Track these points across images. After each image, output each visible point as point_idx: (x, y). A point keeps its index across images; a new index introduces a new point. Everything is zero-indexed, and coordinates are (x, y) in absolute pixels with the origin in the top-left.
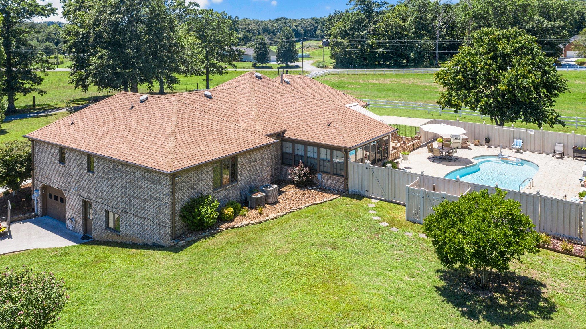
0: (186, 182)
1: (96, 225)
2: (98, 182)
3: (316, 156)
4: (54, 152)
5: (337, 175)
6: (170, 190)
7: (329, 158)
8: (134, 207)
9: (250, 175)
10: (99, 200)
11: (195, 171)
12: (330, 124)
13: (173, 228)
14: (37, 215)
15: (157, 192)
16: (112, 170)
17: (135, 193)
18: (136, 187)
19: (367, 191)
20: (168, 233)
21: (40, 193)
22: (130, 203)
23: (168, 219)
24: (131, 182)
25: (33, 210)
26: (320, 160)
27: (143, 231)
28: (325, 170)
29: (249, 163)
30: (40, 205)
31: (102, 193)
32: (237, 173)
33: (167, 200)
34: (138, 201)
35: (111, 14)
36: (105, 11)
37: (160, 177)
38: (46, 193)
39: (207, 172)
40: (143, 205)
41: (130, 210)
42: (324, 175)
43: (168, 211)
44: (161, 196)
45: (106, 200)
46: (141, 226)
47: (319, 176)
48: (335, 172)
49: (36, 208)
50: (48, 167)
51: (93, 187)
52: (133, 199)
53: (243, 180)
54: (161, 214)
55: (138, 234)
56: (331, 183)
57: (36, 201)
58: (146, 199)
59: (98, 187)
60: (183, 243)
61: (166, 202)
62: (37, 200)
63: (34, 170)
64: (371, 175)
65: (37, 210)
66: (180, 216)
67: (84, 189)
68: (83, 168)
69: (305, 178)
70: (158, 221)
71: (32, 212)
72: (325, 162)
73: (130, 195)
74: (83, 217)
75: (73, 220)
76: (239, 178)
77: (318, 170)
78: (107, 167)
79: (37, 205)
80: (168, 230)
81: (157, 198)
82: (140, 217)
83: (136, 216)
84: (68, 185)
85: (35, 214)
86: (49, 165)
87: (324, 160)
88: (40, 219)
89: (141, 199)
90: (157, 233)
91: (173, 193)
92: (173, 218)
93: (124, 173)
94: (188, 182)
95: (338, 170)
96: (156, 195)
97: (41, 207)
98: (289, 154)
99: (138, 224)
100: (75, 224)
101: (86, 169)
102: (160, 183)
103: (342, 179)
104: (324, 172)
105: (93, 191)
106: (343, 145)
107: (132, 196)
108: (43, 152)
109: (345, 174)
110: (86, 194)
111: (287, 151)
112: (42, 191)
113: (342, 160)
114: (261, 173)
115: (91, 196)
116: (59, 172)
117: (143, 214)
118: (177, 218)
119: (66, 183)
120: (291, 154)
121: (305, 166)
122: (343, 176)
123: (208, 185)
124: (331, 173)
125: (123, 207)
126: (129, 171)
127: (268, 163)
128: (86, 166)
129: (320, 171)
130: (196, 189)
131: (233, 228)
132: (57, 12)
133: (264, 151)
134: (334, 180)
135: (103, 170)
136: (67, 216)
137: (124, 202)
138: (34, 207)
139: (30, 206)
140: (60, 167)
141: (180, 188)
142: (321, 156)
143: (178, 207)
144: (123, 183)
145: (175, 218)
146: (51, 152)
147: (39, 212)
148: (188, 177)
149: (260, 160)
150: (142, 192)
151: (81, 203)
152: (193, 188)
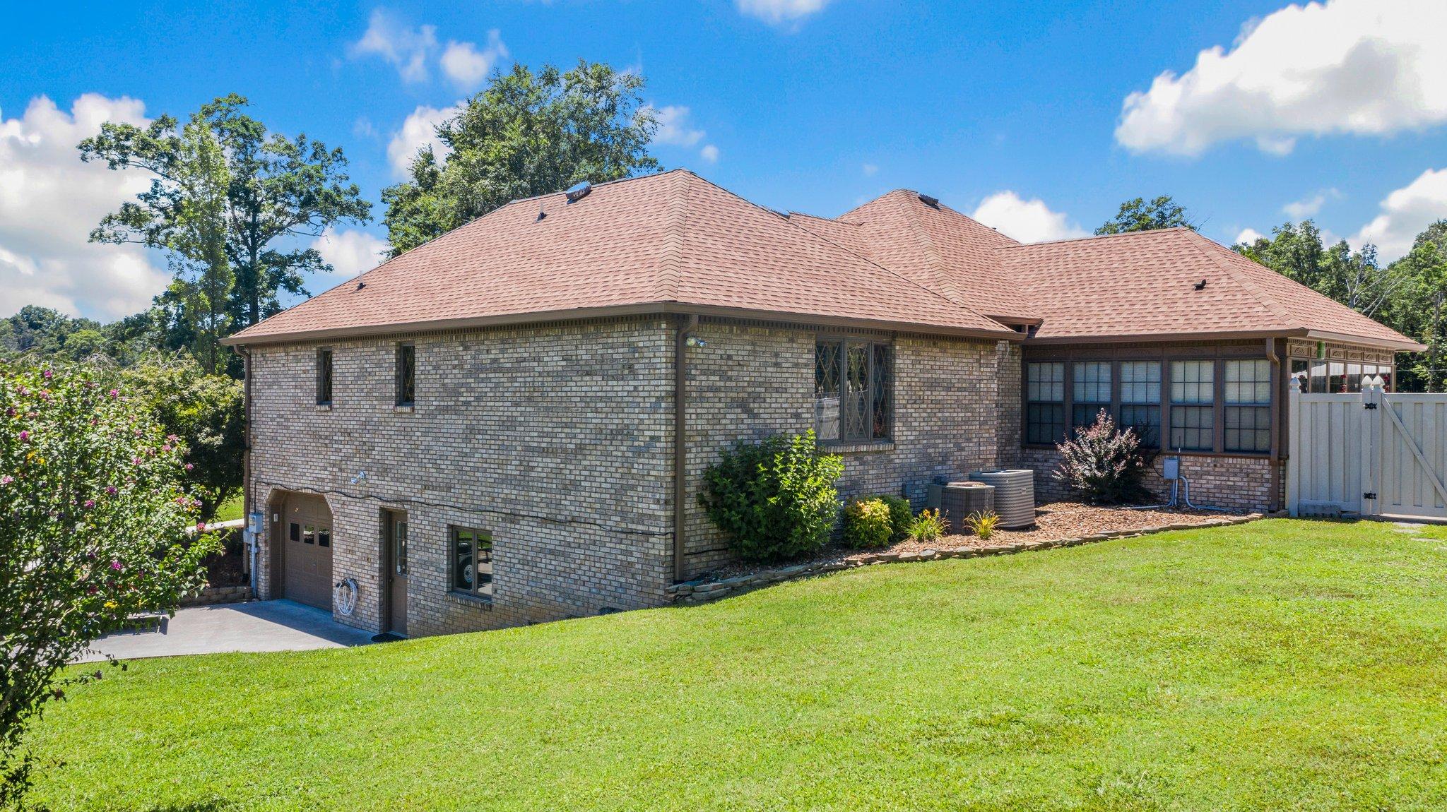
0: (724, 376)
1: (419, 590)
2: (425, 434)
3: (1154, 395)
4: (304, 372)
5: (1239, 452)
6: (665, 386)
7: (1207, 393)
8: (541, 490)
9: (931, 434)
10: (430, 495)
11: (753, 344)
12: (1204, 282)
13: (676, 538)
14: (253, 596)
15: (619, 407)
16: (470, 374)
17: (543, 435)
18: (547, 409)
19: (1368, 496)
20: (657, 557)
21: (265, 522)
22: (524, 480)
23: (657, 502)
24: (530, 399)
25: (246, 579)
26: (1174, 406)
27: (566, 573)
28: (1192, 442)
29: (933, 385)
30: (264, 560)
31: (439, 470)
32: (892, 409)
33: (658, 428)
34: (552, 462)
35: (499, 178)
36: (484, 173)
37: (629, 345)
38: (284, 523)
39: (796, 365)
40: (573, 471)
41: (528, 503)
42: (1189, 463)
43: (660, 467)
44: (633, 416)
45: (449, 489)
46: (563, 554)
47: (1168, 466)
48: (1232, 443)
49: (252, 574)
50: (287, 428)
51: (411, 454)
52: (538, 461)
53: (912, 442)
54: (633, 488)
55: (553, 588)
56: (1216, 487)
57: (254, 550)
58: (580, 448)
59: (428, 448)
60: (715, 588)
61: (652, 438)
62: (257, 546)
63: (250, 449)
64: (1389, 428)
65: (257, 579)
66: (702, 501)
67: (384, 472)
68: (383, 399)
69: (1120, 467)
70: (623, 520)
71: (241, 585)
72: (1193, 413)
73: (528, 448)
74: (380, 569)
75: (352, 584)
76: (899, 430)
77: (1165, 445)
78: (455, 367)
79: (257, 562)
80: (659, 547)
81: (620, 432)
82: (561, 522)
83: (545, 521)
84: (341, 470)
85: (251, 591)
86: (287, 420)
87: (1186, 405)
88: (263, 603)
89: (565, 450)
90: (617, 568)
91: (678, 398)
92: (675, 499)
93: (509, 370)
94: (730, 379)
95: (1244, 433)
96: (615, 421)
97: (266, 567)
98: (1052, 404)
99: (551, 552)
100: (359, 599)
101: (390, 398)
102: (631, 368)
103: (1262, 467)
104: (1188, 451)
105: (413, 469)
106: (1273, 327)
107: (533, 449)
108: (274, 383)
109: (1276, 444)
110: (388, 488)
111: (1046, 397)
112: (272, 518)
113: (1263, 393)
114: (969, 440)
115: (404, 489)
116: (316, 436)
117: (569, 506)
118: (691, 507)
119: (334, 466)
120: (1060, 404)
121: (1120, 426)
122: (1265, 453)
123: (797, 416)
124: (1218, 448)
125: (505, 501)
126: (524, 360)
127: (989, 411)
128: (391, 389)
129: (1171, 448)
130: (756, 416)
131: (896, 559)
132: (371, 212)
133: (978, 361)
134: (1230, 472)
135: (443, 384)
136: (336, 579)
137: (506, 480)
138: (249, 570)
139: (240, 568)
140: (318, 417)
141: (701, 390)
142: (1178, 394)
143: (696, 463)
144: (504, 409)
145: (683, 503)
146: (294, 377)
147: (262, 582)
148: (730, 357)
149: (965, 389)
150: (566, 425)
151: (375, 523)
152: (744, 406)
